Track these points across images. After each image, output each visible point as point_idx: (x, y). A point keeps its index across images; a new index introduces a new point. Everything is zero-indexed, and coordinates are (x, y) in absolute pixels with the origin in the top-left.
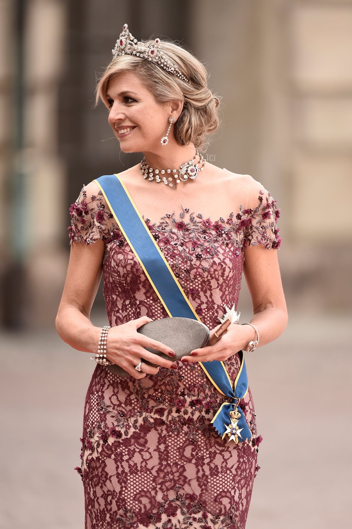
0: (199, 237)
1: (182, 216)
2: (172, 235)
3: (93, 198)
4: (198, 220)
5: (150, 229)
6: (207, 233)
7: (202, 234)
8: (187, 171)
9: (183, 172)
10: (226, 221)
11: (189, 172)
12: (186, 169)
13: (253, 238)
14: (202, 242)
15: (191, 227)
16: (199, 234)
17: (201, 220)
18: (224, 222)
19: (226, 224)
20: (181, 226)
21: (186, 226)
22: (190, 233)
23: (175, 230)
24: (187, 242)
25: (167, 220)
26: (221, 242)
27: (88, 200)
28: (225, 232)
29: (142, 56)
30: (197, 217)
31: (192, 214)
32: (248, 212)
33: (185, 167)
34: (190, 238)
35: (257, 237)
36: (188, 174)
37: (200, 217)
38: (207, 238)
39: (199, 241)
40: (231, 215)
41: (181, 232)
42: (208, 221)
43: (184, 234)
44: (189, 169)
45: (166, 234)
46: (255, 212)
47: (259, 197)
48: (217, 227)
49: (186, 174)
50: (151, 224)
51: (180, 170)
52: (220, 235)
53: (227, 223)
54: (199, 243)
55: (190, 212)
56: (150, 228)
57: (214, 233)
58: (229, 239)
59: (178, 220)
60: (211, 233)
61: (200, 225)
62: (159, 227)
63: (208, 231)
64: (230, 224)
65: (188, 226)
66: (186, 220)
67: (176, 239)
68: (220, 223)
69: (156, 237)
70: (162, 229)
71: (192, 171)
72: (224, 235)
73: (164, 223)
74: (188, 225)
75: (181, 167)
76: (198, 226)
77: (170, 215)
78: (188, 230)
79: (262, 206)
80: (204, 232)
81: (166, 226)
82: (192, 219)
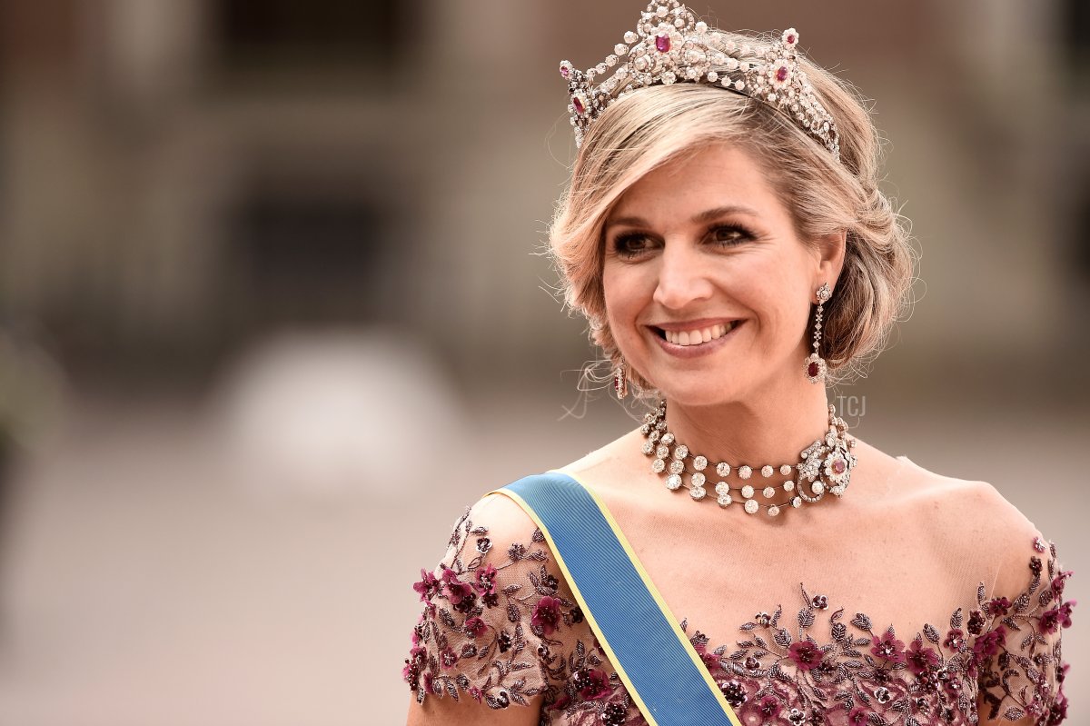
0: (867, 695)
1: (805, 621)
2: (781, 686)
3: (516, 554)
4: (857, 635)
5: (709, 667)
6: (890, 680)
7: (874, 684)
8: (822, 468)
9: (810, 471)
10: (943, 636)
11: (828, 471)
12: (819, 462)
13: (1008, 693)
14: (878, 710)
15: (837, 657)
16: (867, 685)
17: (865, 636)
18: (935, 640)
19: (943, 649)
20: (806, 656)
21: (821, 655)
22: (837, 681)
23: (789, 670)
24: (830, 711)
25: (761, 635)
26: (932, 710)
27: (498, 558)
28: (940, 675)
29: (740, 85)
30: (853, 623)
31: (835, 616)
32: (999, 607)
33: (816, 455)
34: (838, 698)
35: (1023, 693)
36: (826, 478)
37: (862, 623)
38: (891, 696)
39: (868, 707)
40: (955, 620)
41: (808, 676)
42: (889, 639)
43: (819, 684)
44: (828, 463)
45: (762, 685)
46: (1016, 610)
47: (1033, 560)
48: (919, 660)
49: (818, 478)
50: (711, 650)
51: (800, 466)
52: (929, 688)
53: (947, 644)
54: (869, 713)
55: (831, 608)
56: (711, 663)
57: (908, 678)
58: (953, 696)
59: (795, 634)
60: (900, 681)
61: (864, 651)
62: (736, 658)
63: (891, 674)
64: (954, 648)
65: (830, 655)
66: (820, 634)
67: (795, 701)
68: (926, 645)
69: (733, 696)
70: (749, 667)
71: (838, 468)
72: (939, 686)
73: (750, 644)
74: (827, 650)
75: (804, 456)
76: (859, 655)
77: (768, 618)
78: (828, 668)
79: (1037, 592)
80: (880, 677)
81: (758, 656)
82: (837, 633)
